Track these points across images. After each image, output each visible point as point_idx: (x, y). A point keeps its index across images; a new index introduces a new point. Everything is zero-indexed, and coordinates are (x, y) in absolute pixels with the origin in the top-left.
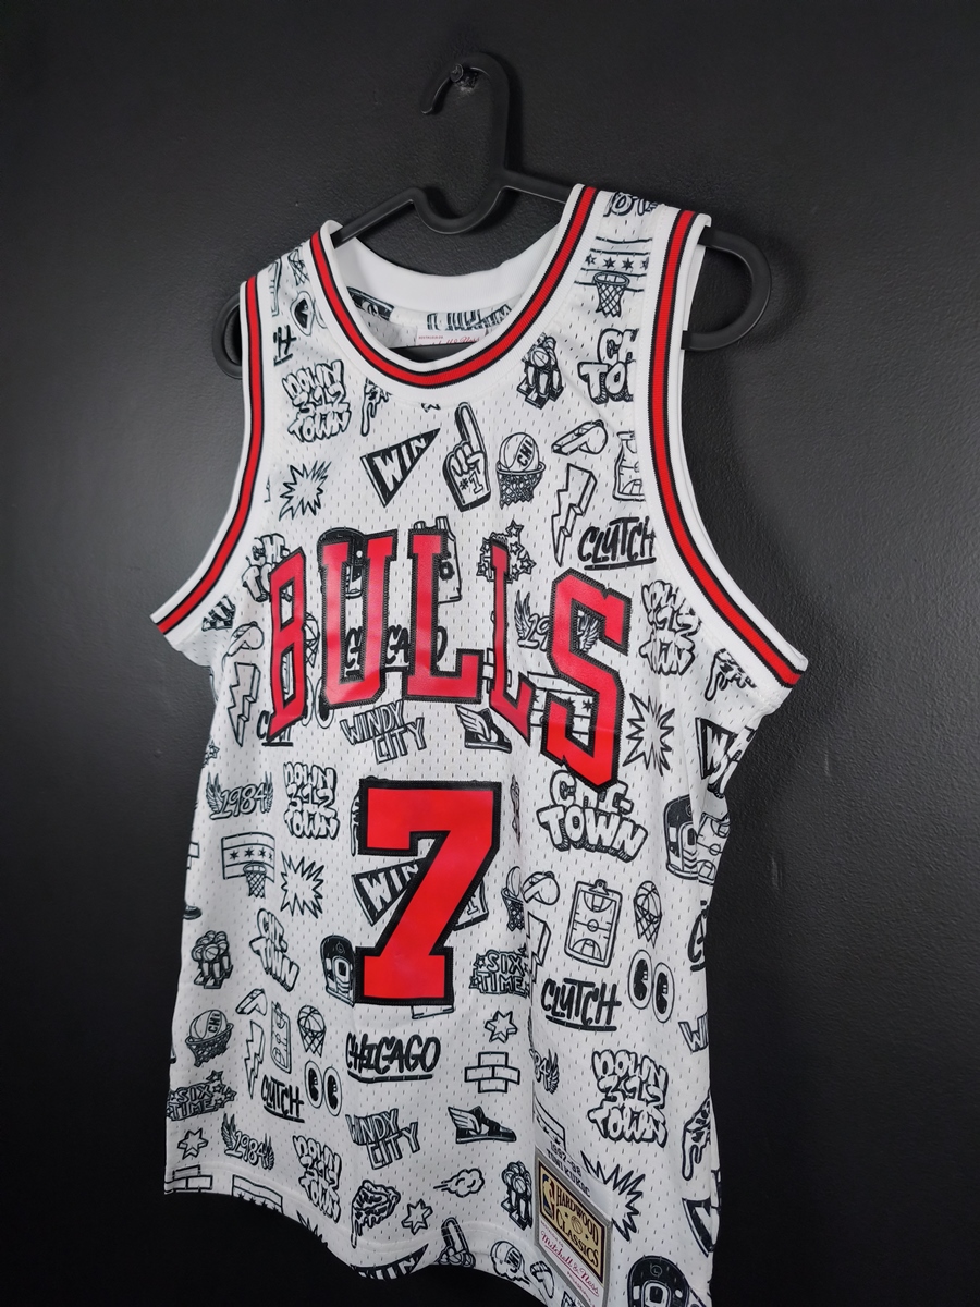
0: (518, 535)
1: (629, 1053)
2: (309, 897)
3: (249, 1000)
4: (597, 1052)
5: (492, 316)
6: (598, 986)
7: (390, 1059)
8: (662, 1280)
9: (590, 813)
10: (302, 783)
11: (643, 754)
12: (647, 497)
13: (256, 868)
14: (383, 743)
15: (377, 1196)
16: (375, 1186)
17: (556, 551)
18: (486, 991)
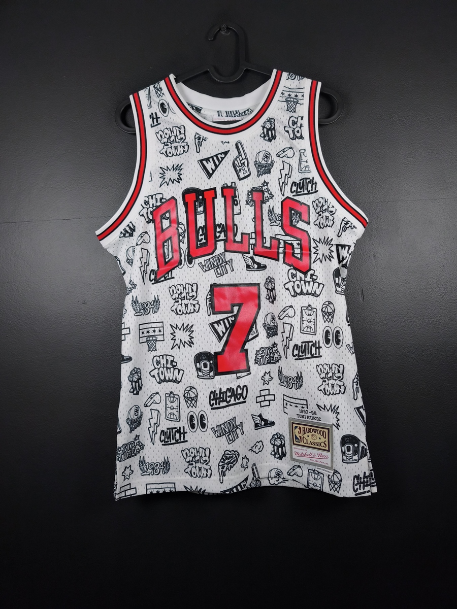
0: (267, 185)
1: (327, 365)
2: (187, 339)
3: (150, 399)
4: (317, 365)
5: (244, 112)
6: (314, 342)
7: (230, 397)
8: (349, 443)
9: (303, 282)
10: (181, 292)
11: (319, 258)
12: (312, 171)
13: (151, 339)
14: (218, 270)
15: (231, 456)
16: (230, 452)
17: (281, 191)
18: (261, 365)
